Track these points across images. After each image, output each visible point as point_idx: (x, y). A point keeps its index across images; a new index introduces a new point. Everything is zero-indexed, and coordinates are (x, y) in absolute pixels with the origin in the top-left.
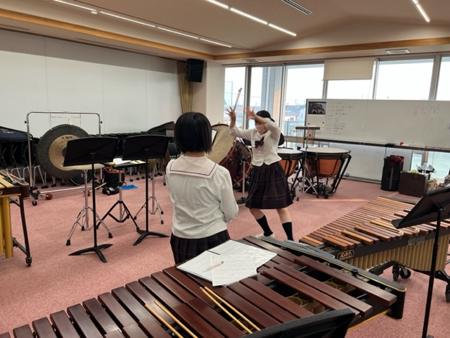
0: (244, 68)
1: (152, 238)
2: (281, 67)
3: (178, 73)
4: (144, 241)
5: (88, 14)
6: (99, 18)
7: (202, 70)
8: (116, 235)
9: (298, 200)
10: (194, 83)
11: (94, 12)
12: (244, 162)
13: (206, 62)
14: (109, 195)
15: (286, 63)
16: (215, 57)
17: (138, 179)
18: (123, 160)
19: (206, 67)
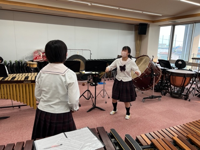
0: (171, 26)
1: (97, 110)
2: (192, 25)
3: (135, 31)
4: (93, 111)
5: (87, 5)
6: (92, 7)
7: (146, 29)
8: (83, 106)
9: (189, 101)
10: (143, 35)
11: (89, 4)
12: (154, 76)
13: (149, 25)
14: (92, 86)
15: (196, 22)
16: (153, 22)
17: (108, 80)
18: (85, 71)
19: (149, 27)
